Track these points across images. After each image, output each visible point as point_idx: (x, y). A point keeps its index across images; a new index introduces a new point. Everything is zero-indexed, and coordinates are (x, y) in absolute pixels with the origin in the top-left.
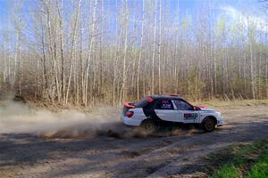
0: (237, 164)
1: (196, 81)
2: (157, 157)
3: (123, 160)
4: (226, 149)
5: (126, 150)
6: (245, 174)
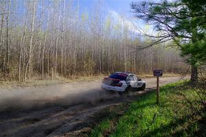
0: (111, 119)
1: (90, 61)
2: (56, 120)
3: (24, 127)
4: (106, 109)
5: (28, 118)
6: (115, 125)
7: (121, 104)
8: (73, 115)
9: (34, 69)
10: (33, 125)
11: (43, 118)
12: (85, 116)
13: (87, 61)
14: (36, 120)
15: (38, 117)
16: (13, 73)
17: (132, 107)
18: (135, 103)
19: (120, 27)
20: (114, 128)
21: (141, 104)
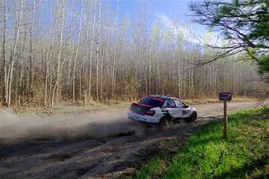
0: (162, 157)
1: (133, 81)
3: (51, 164)
4: (154, 144)
5: (56, 153)
6: (167, 165)
7: (174, 137)
8: (113, 151)
9: (62, 92)
10: (63, 163)
11: (75, 154)
12: (128, 152)
13: (129, 82)
14: (67, 156)
15: (69, 153)
16: (37, 97)
17: (190, 142)
18: (194, 137)
19: (171, 35)
20: (166, 170)
21: (203, 138)
